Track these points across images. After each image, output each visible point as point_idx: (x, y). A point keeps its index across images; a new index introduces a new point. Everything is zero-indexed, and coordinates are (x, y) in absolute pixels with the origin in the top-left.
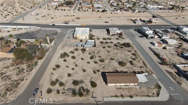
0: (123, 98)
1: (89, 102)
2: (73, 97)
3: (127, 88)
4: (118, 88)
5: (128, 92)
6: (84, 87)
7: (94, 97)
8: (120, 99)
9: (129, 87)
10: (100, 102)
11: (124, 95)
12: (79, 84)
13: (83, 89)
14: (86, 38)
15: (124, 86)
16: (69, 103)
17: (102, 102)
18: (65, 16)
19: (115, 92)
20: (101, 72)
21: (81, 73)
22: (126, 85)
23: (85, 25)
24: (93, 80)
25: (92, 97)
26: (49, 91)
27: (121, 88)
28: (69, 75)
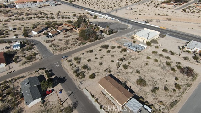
0: (95, 102)
1: (75, 82)
2: (73, 73)
3: (110, 100)
4: (103, 93)
5: (105, 102)
6: (86, 73)
7: (81, 83)
8: (92, 100)
9: (113, 101)
10: (80, 88)
11: (99, 101)
12: (85, 69)
13: (83, 74)
14: (144, 41)
15: (110, 96)
16: (68, 73)
17: (80, 89)
18: (156, 14)
19: (96, 93)
20: (111, 74)
21: (97, 64)
22: (111, 97)
23: (164, 29)
24: (96, 74)
25: (80, 82)
26: (70, 61)
27: (105, 95)
28: (89, 60)
